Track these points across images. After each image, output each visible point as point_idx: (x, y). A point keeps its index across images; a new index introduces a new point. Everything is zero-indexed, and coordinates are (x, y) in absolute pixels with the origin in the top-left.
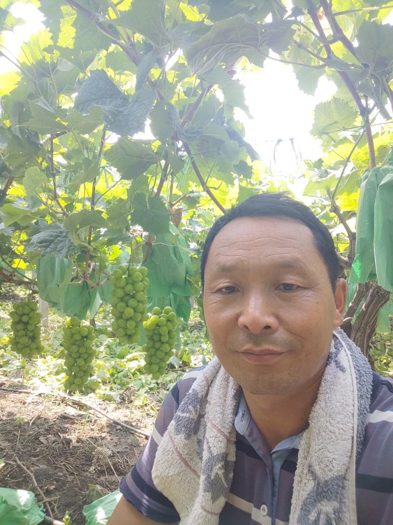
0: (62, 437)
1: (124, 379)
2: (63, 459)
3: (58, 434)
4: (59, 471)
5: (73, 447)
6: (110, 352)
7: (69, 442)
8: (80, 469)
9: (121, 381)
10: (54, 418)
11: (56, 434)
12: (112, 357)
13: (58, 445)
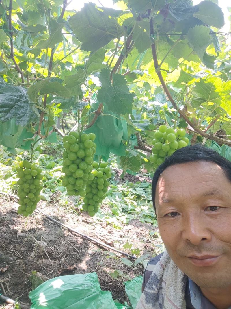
0: (11, 228)
1: (52, 184)
2: (12, 246)
3: (8, 226)
4: (10, 256)
5: (19, 236)
6: (42, 163)
7: (16, 232)
8: (24, 255)
9: (50, 186)
10: (5, 212)
11: (7, 226)
12: (43, 168)
13: (8, 235)
